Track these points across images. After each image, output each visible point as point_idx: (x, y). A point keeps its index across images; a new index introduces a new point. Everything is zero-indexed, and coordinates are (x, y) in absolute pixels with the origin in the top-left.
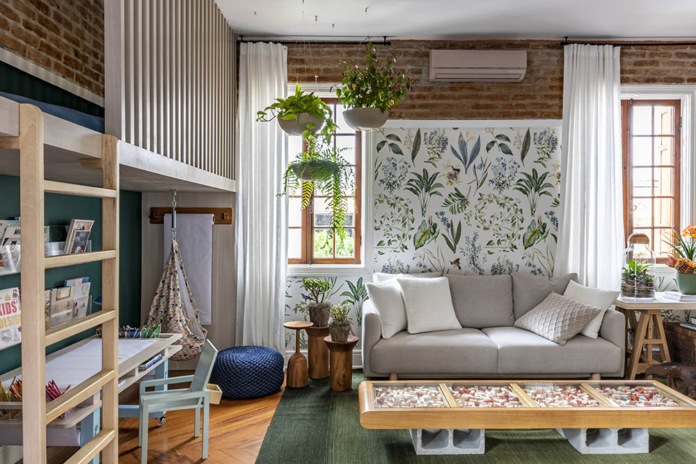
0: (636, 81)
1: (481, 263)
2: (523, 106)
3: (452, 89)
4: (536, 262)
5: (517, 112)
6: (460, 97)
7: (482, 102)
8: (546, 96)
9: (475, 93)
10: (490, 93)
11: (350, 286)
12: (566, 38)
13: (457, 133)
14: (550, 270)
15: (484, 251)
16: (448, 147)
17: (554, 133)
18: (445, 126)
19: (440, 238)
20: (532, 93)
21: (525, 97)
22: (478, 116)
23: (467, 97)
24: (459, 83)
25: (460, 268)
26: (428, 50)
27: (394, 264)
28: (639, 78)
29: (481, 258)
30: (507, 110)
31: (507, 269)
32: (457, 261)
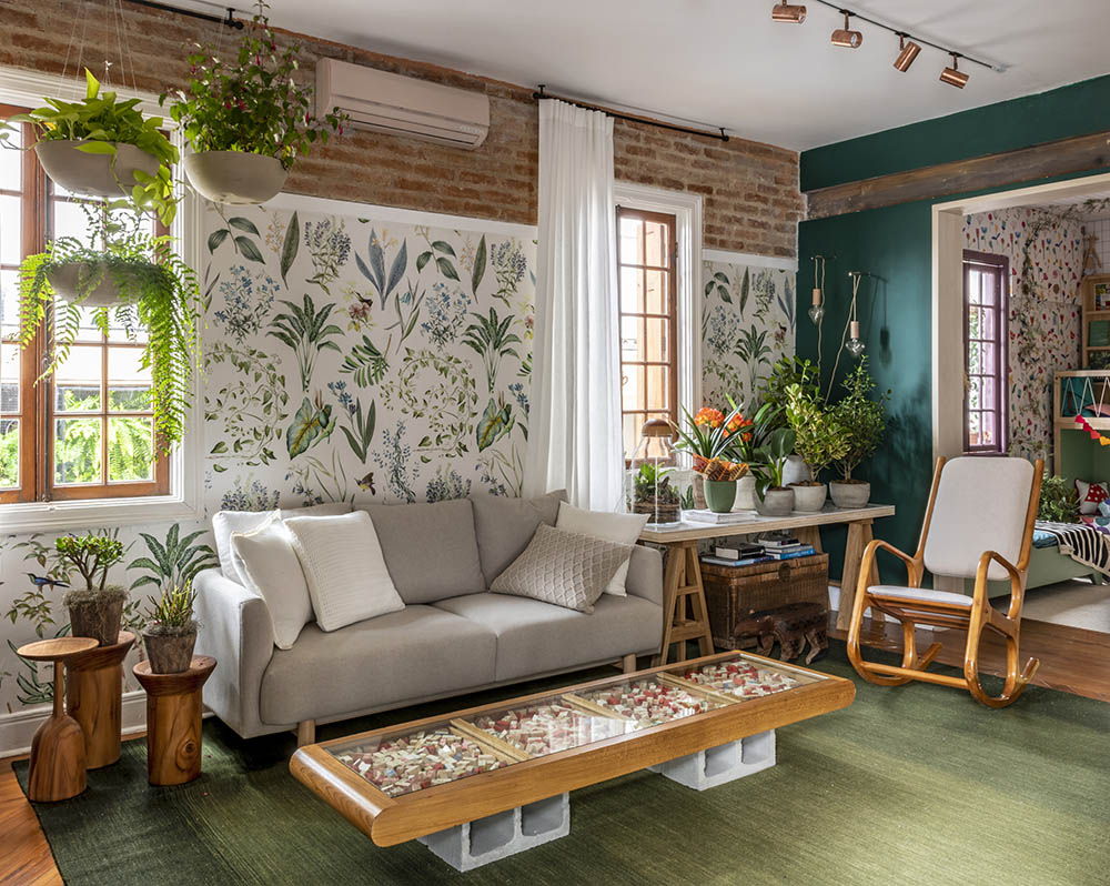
0: (629, 178)
1: (410, 480)
2: (476, 195)
3: (359, 142)
4: (496, 474)
5: (468, 204)
6: (374, 161)
7: (411, 177)
8: (511, 183)
9: (398, 157)
10: (422, 162)
11: (151, 547)
12: (542, 86)
13: (366, 229)
14: (516, 486)
15: (415, 457)
16: (351, 255)
17: (520, 247)
18: (345, 212)
19: (338, 435)
20: (488, 173)
21: (480, 178)
22: (404, 203)
23: (384, 163)
24: (369, 132)
25: (374, 492)
26: (314, 58)
27: (247, 490)
28: (633, 173)
29: (409, 472)
30: (451, 198)
31: (453, 489)
32: (369, 479)
